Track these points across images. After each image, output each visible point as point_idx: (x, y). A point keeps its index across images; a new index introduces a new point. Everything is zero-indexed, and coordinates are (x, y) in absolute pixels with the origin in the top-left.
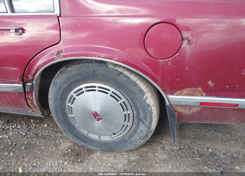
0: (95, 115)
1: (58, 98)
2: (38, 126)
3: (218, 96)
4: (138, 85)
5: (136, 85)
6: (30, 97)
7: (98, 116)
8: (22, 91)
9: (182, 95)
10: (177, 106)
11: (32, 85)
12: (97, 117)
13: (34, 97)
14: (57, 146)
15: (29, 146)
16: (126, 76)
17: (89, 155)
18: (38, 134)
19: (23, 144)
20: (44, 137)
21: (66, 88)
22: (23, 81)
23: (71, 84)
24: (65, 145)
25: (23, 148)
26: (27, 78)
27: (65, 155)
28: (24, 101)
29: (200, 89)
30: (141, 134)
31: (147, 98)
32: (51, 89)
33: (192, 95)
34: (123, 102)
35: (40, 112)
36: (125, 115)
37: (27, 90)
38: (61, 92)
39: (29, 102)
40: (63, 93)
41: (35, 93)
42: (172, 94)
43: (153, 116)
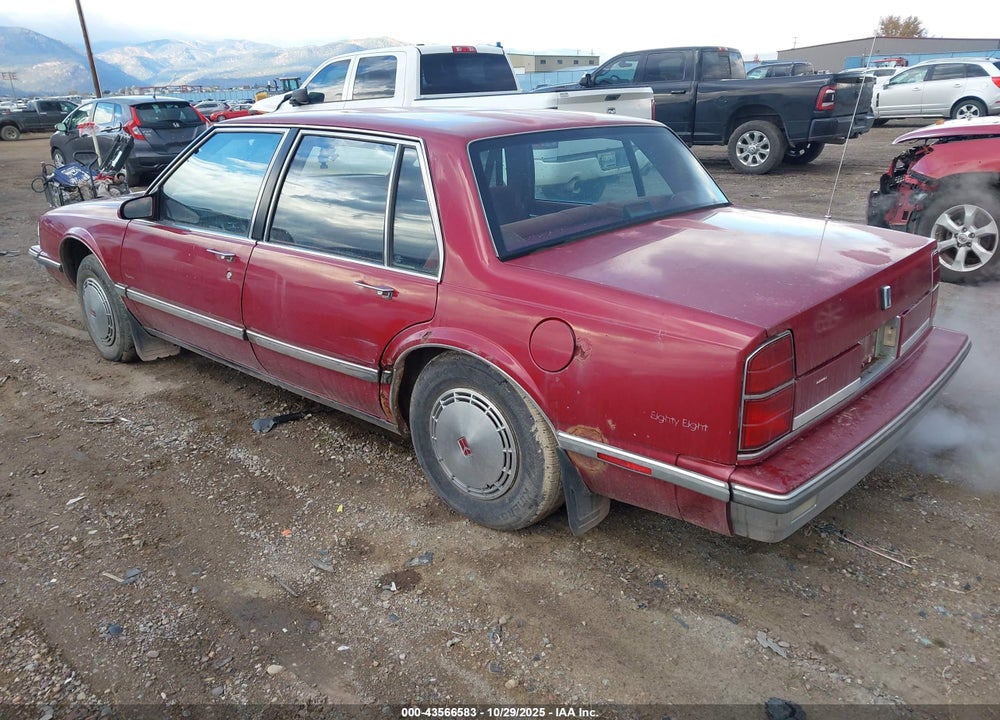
0: (464, 443)
1: (422, 404)
2: (396, 456)
3: (625, 449)
4: (526, 406)
5: (523, 405)
6: (385, 393)
7: (466, 446)
8: (376, 381)
9: (576, 435)
10: (573, 452)
11: (392, 374)
12: (465, 448)
13: (391, 396)
14: (408, 494)
15: (368, 483)
16: (511, 388)
17: (448, 521)
18: (391, 468)
19: (360, 477)
20: (396, 476)
21: (434, 389)
22: (380, 365)
23: (440, 384)
24: (422, 496)
25: (358, 482)
26: (386, 362)
27: (413, 509)
28: (377, 399)
29: (598, 429)
30: (525, 495)
31: (536, 430)
32: (415, 386)
33: (590, 439)
34: (504, 430)
35: (395, 422)
36: (505, 454)
37: (383, 380)
38: (426, 394)
39: (383, 400)
40: (429, 396)
41: (393, 389)
42: (564, 431)
43: (545, 466)
